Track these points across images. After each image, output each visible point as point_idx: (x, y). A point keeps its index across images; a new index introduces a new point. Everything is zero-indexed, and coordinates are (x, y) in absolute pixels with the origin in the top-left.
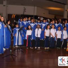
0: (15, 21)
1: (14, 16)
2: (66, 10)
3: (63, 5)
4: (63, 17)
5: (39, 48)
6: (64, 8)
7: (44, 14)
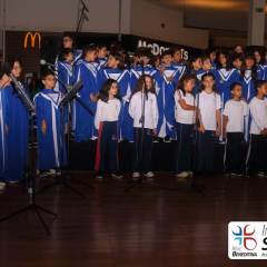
0: (43, 62)
1: (33, 39)
7: (163, 25)
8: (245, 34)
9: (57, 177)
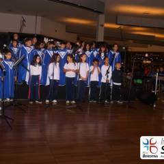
2: (102, 26)
3: (95, 14)
5: (55, 101)
6: (96, 20)
9: (10, 102)
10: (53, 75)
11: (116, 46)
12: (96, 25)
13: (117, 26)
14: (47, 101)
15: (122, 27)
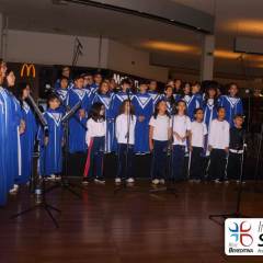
2: (210, 54)
4: (199, 75)
8: (197, 72)
10: (128, 136)
11: (234, 87)
12: (199, 53)
13: (236, 55)
14: (118, 180)
15: (244, 56)
